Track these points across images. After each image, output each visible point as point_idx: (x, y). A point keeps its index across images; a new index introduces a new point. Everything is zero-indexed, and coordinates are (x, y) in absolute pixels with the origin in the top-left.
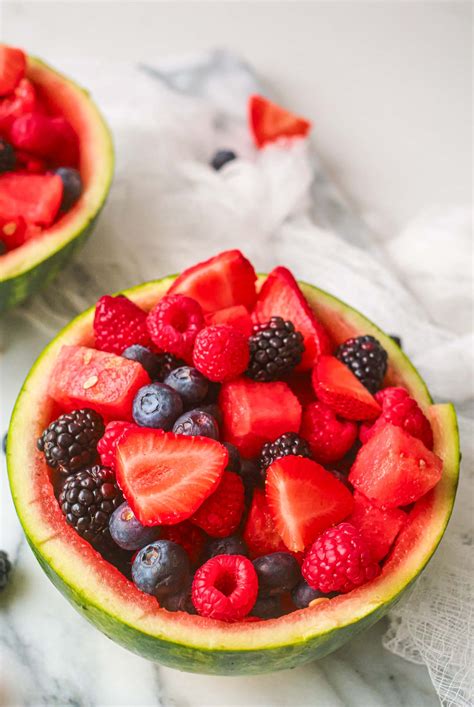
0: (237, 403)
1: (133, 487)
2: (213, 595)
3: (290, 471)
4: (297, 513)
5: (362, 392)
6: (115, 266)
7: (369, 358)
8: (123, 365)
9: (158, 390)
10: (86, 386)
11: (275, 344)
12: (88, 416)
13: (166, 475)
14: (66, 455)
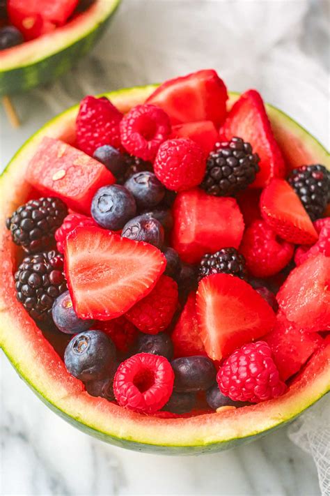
0: (186, 213)
1: (74, 281)
2: (129, 390)
3: (220, 287)
4: (220, 325)
5: (302, 218)
6: (124, 66)
7: (317, 187)
8: (89, 164)
9: (115, 192)
10: (55, 178)
11: (231, 163)
12: (54, 205)
13: (106, 273)
14: (26, 238)
